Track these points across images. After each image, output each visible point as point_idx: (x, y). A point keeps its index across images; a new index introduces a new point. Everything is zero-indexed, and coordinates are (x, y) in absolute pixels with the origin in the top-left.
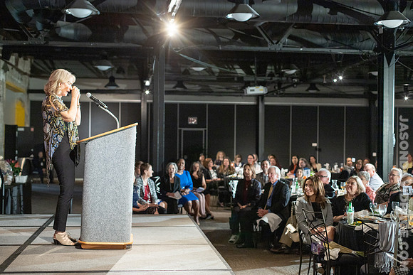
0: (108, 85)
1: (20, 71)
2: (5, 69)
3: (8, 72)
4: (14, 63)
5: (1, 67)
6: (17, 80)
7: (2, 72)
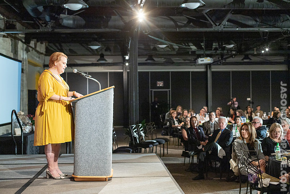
0: (99, 60)
1: (38, 52)
2: (27, 51)
3: (29, 53)
4: (33, 46)
5: (24, 49)
6: (36, 58)
7: (25, 52)
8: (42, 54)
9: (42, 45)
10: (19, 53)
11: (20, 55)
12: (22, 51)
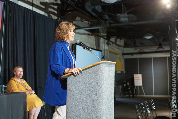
0: (158, 48)
1: (117, 45)
2: (108, 44)
3: (110, 45)
4: (114, 41)
5: (106, 43)
6: (115, 49)
7: (106, 45)
8: (121, 46)
9: (122, 40)
10: (101, 45)
11: (102, 47)
12: (103, 44)
